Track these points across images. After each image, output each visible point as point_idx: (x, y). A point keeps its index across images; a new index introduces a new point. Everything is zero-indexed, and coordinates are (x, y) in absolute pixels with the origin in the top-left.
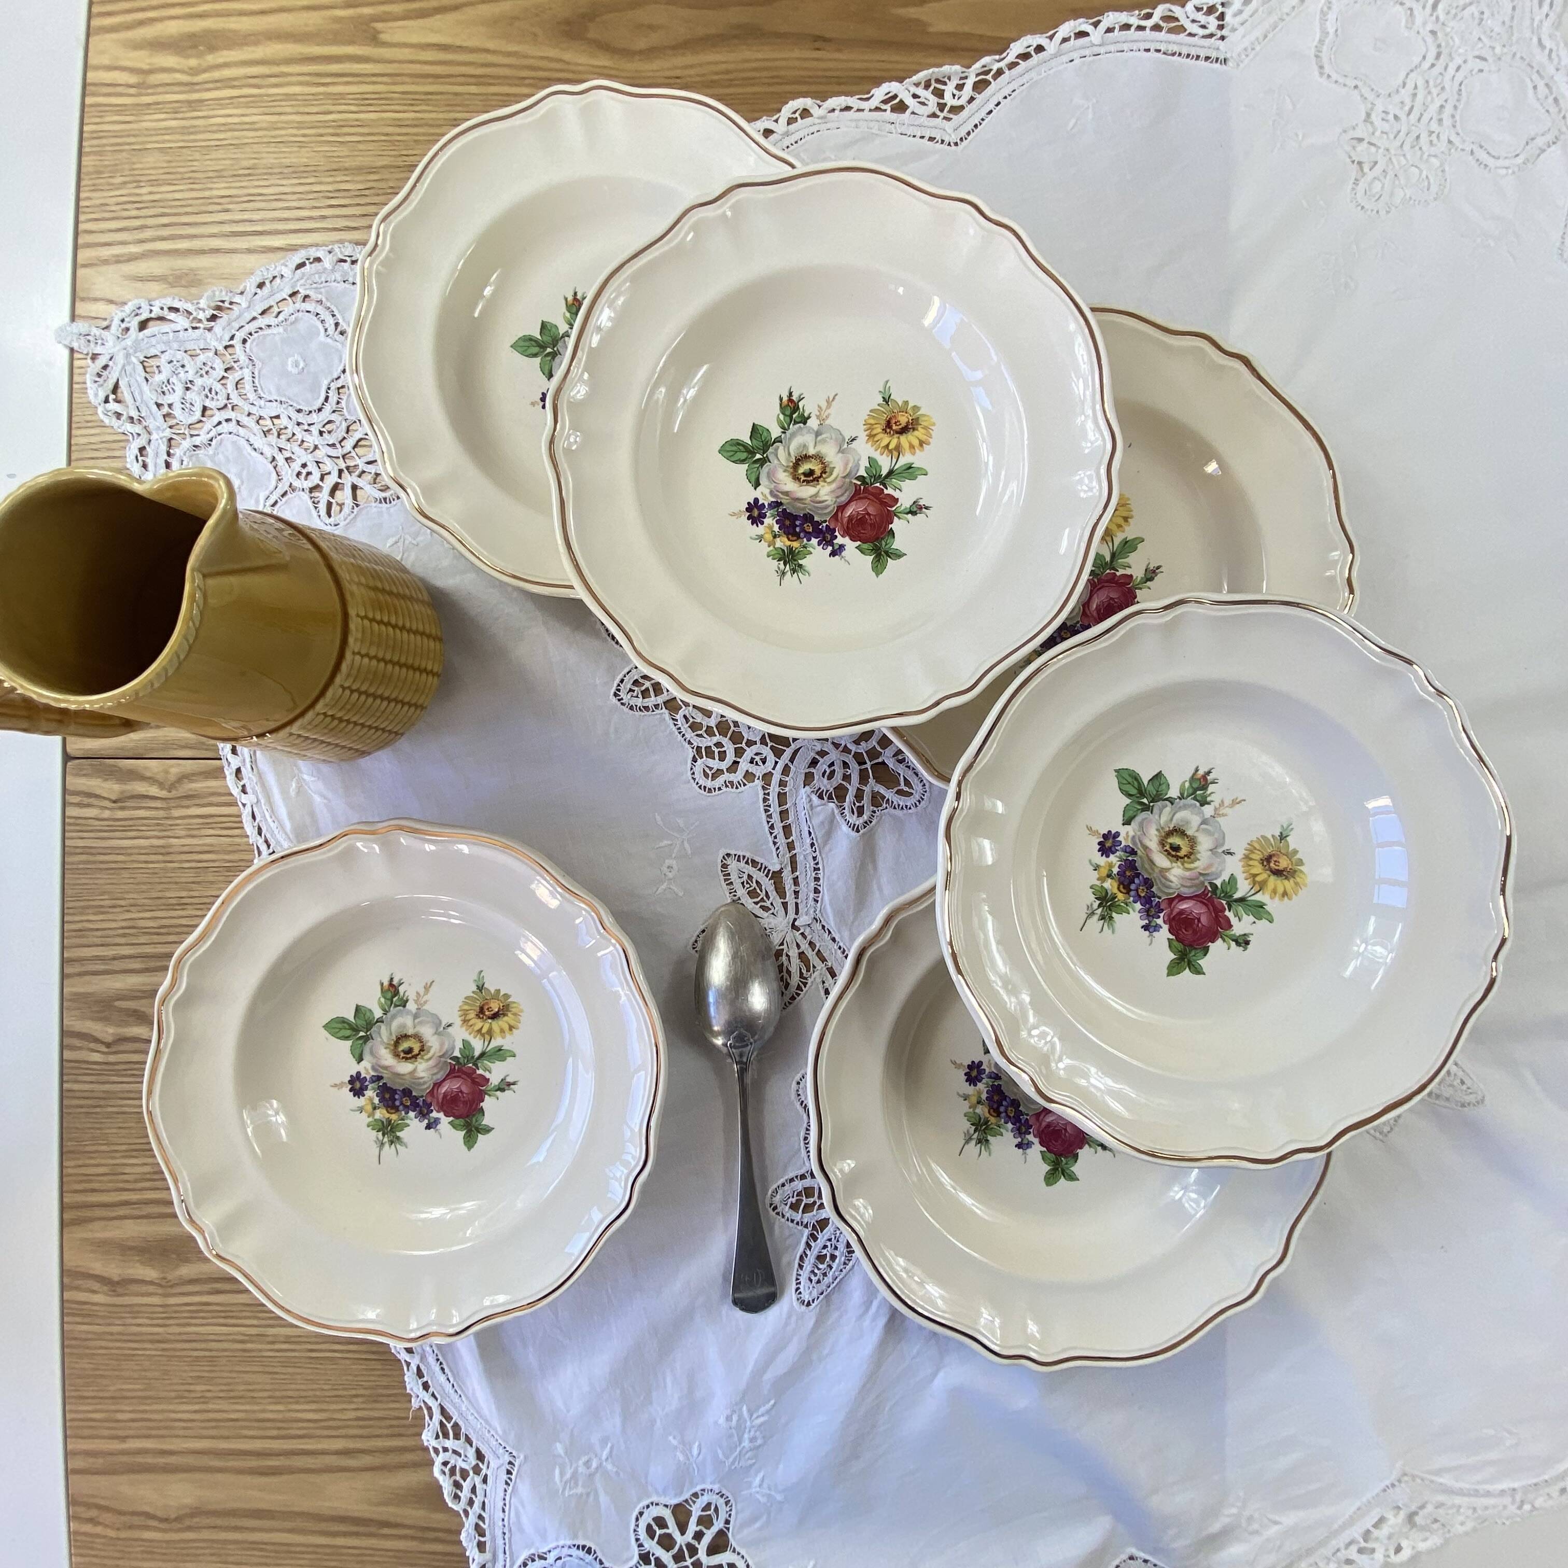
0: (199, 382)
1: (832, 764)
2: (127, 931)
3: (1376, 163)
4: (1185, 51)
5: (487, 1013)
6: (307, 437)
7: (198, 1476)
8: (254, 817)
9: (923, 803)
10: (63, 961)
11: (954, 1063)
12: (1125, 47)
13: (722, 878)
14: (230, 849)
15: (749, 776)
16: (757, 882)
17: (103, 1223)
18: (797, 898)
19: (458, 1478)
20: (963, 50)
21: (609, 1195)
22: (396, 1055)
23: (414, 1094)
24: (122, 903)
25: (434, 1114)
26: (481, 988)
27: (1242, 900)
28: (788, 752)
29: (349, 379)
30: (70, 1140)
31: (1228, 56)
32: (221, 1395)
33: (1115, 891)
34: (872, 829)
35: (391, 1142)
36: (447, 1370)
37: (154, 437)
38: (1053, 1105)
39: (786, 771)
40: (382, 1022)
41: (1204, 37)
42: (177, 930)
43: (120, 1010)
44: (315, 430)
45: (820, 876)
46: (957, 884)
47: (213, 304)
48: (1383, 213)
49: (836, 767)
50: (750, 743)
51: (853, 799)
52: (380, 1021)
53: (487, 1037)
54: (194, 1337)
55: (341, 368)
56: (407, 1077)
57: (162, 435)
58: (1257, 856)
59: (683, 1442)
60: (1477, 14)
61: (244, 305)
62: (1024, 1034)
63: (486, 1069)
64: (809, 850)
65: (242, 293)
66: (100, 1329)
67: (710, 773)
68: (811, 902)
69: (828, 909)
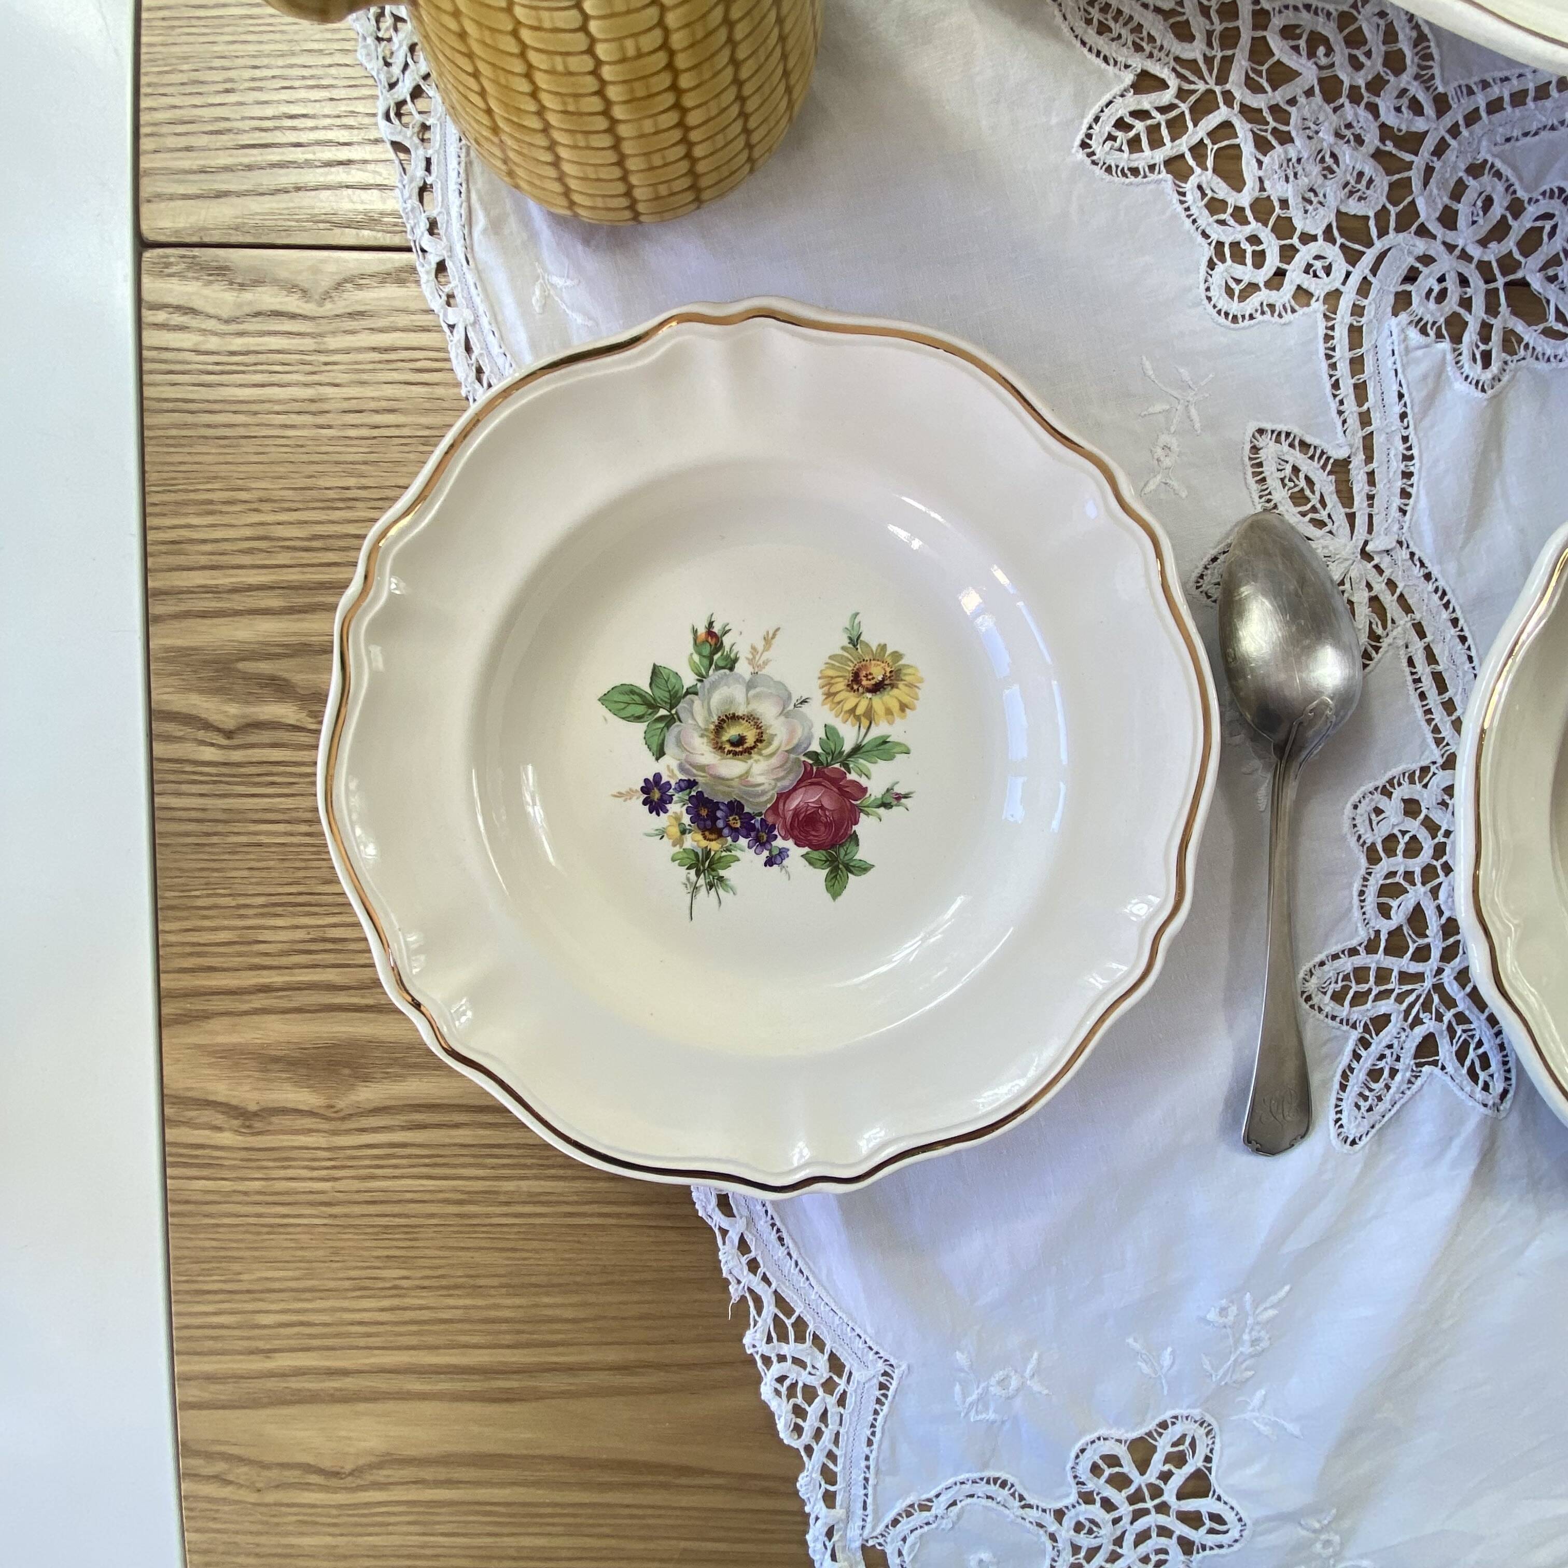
1: (1441, 279)
2: (255, 544)
5: (865, 682)
7: (390, 1406)
8: (468, 349)
10: (147, 594)
13: (1250, 470)
14: (428, 405)
15: (1303, 295)
16: (1307, 478)
17: (226, 1020)
18: (1371, 506)
19: (799, 1400)
22: (719, 748)
23: (746, 810)
24: (243, 495)
25: (779, 843)
26: (855, 641)
28: (1370, 256)
30: (170, 888)
32: (426, 1283)
35: (711, 886)
36: (787, 1240)
39: (1364, 288)
40: (696, 694)
42: (341, 543)
43: (248, 677)
45: (1414, 469)
49: (1448, 284)
50: (1307, 238)
51: (1475, 337)
52: (692, 691)
53: (865, 723)
54: (379, 1196)
56: (735, 783)
59: (1149, 1343)
63: (861, 773)
64: (1397, 425)
66: (227, 1186)
67: (1237, 289)
68: (1394, 513)
69: (1424, 526)
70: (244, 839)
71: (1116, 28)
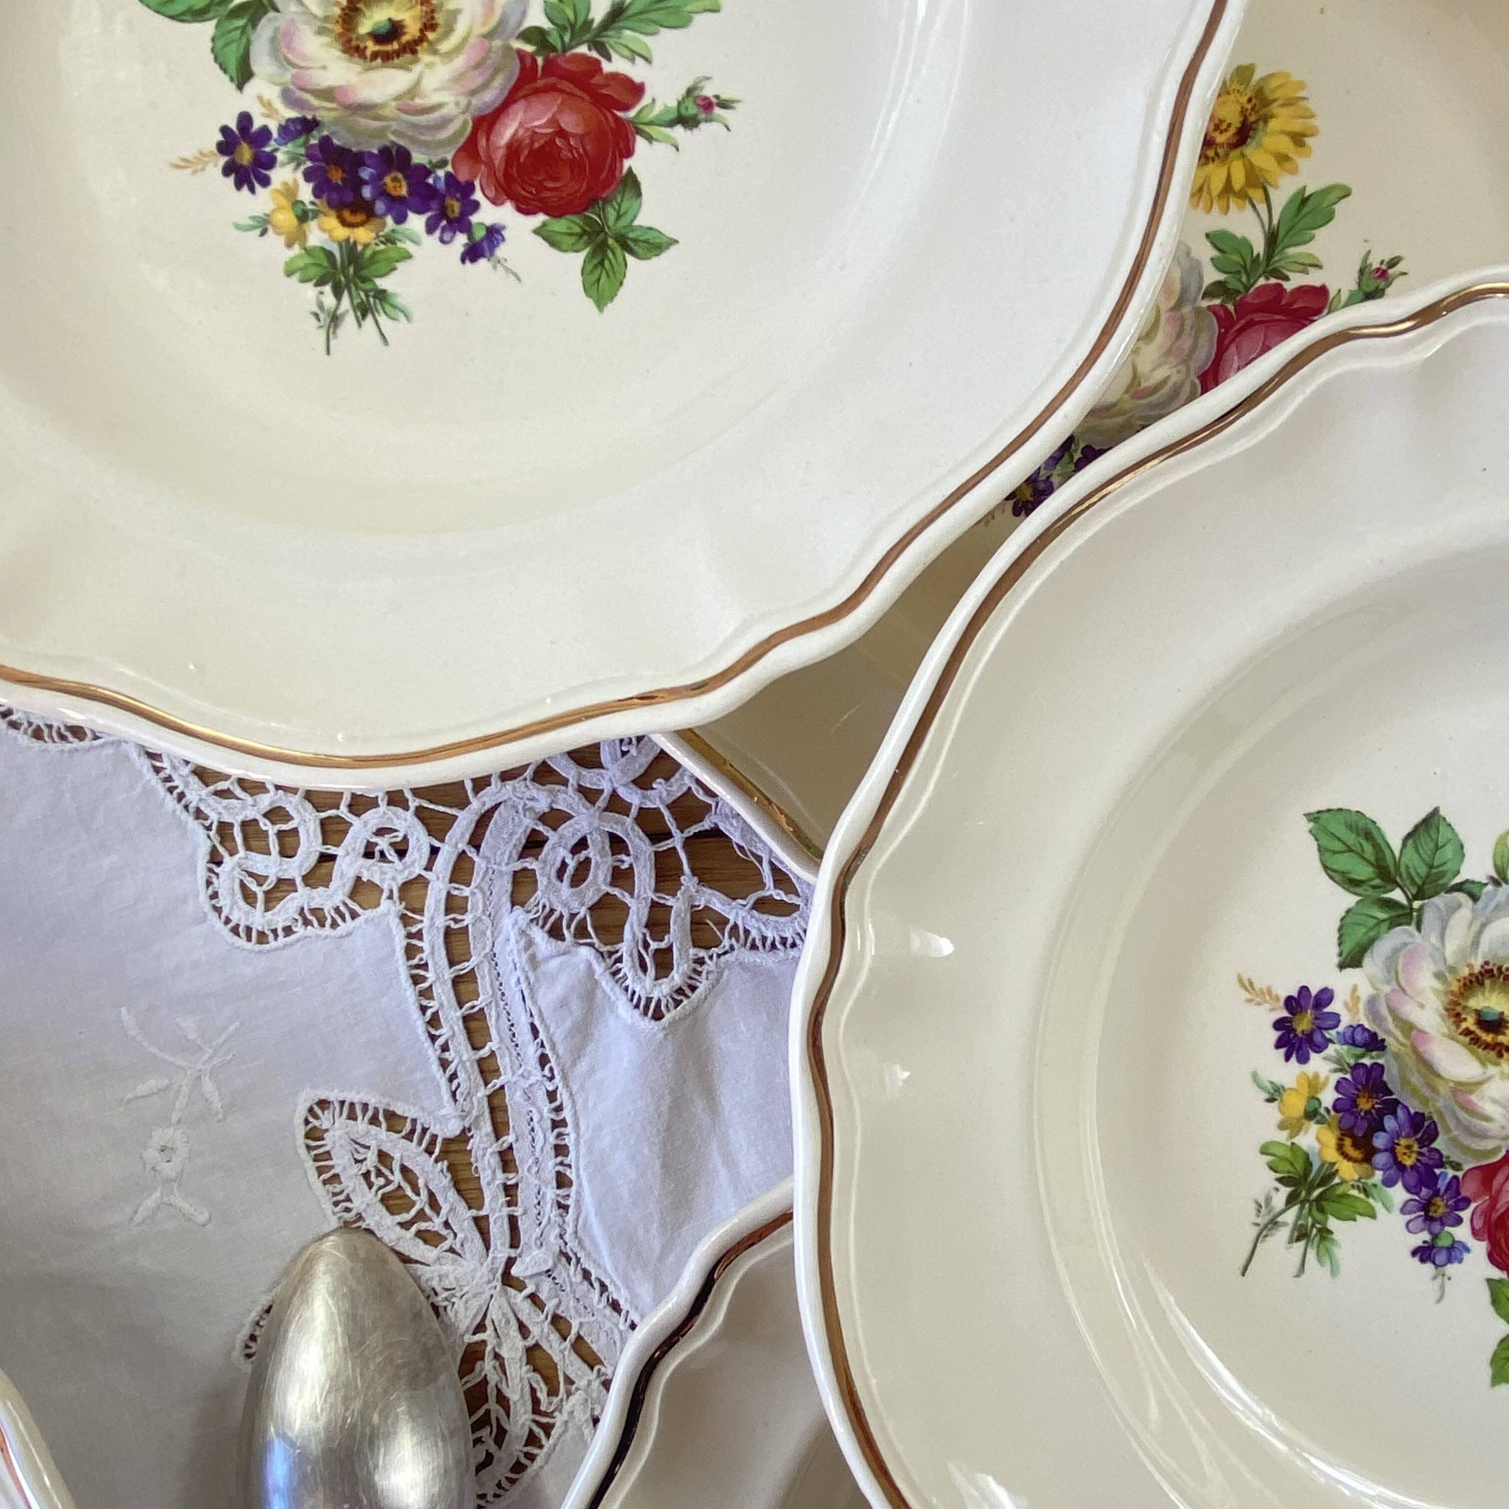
1: (581, 844)
13: (311, 1165)
15: (363, 892)
16: (404, 1170)
18: (511, 1203)
28: (465, 820)
33: (1332, 1155)
34: (695, 1009)
39: (462, 869)
45: (570, 1141)
49: (591, 852)
50: (361, 806)
51: (641, 931)
64: (537, 1075)
67: (259, 892)
68: (550, 1211)
69: (597, 1231)
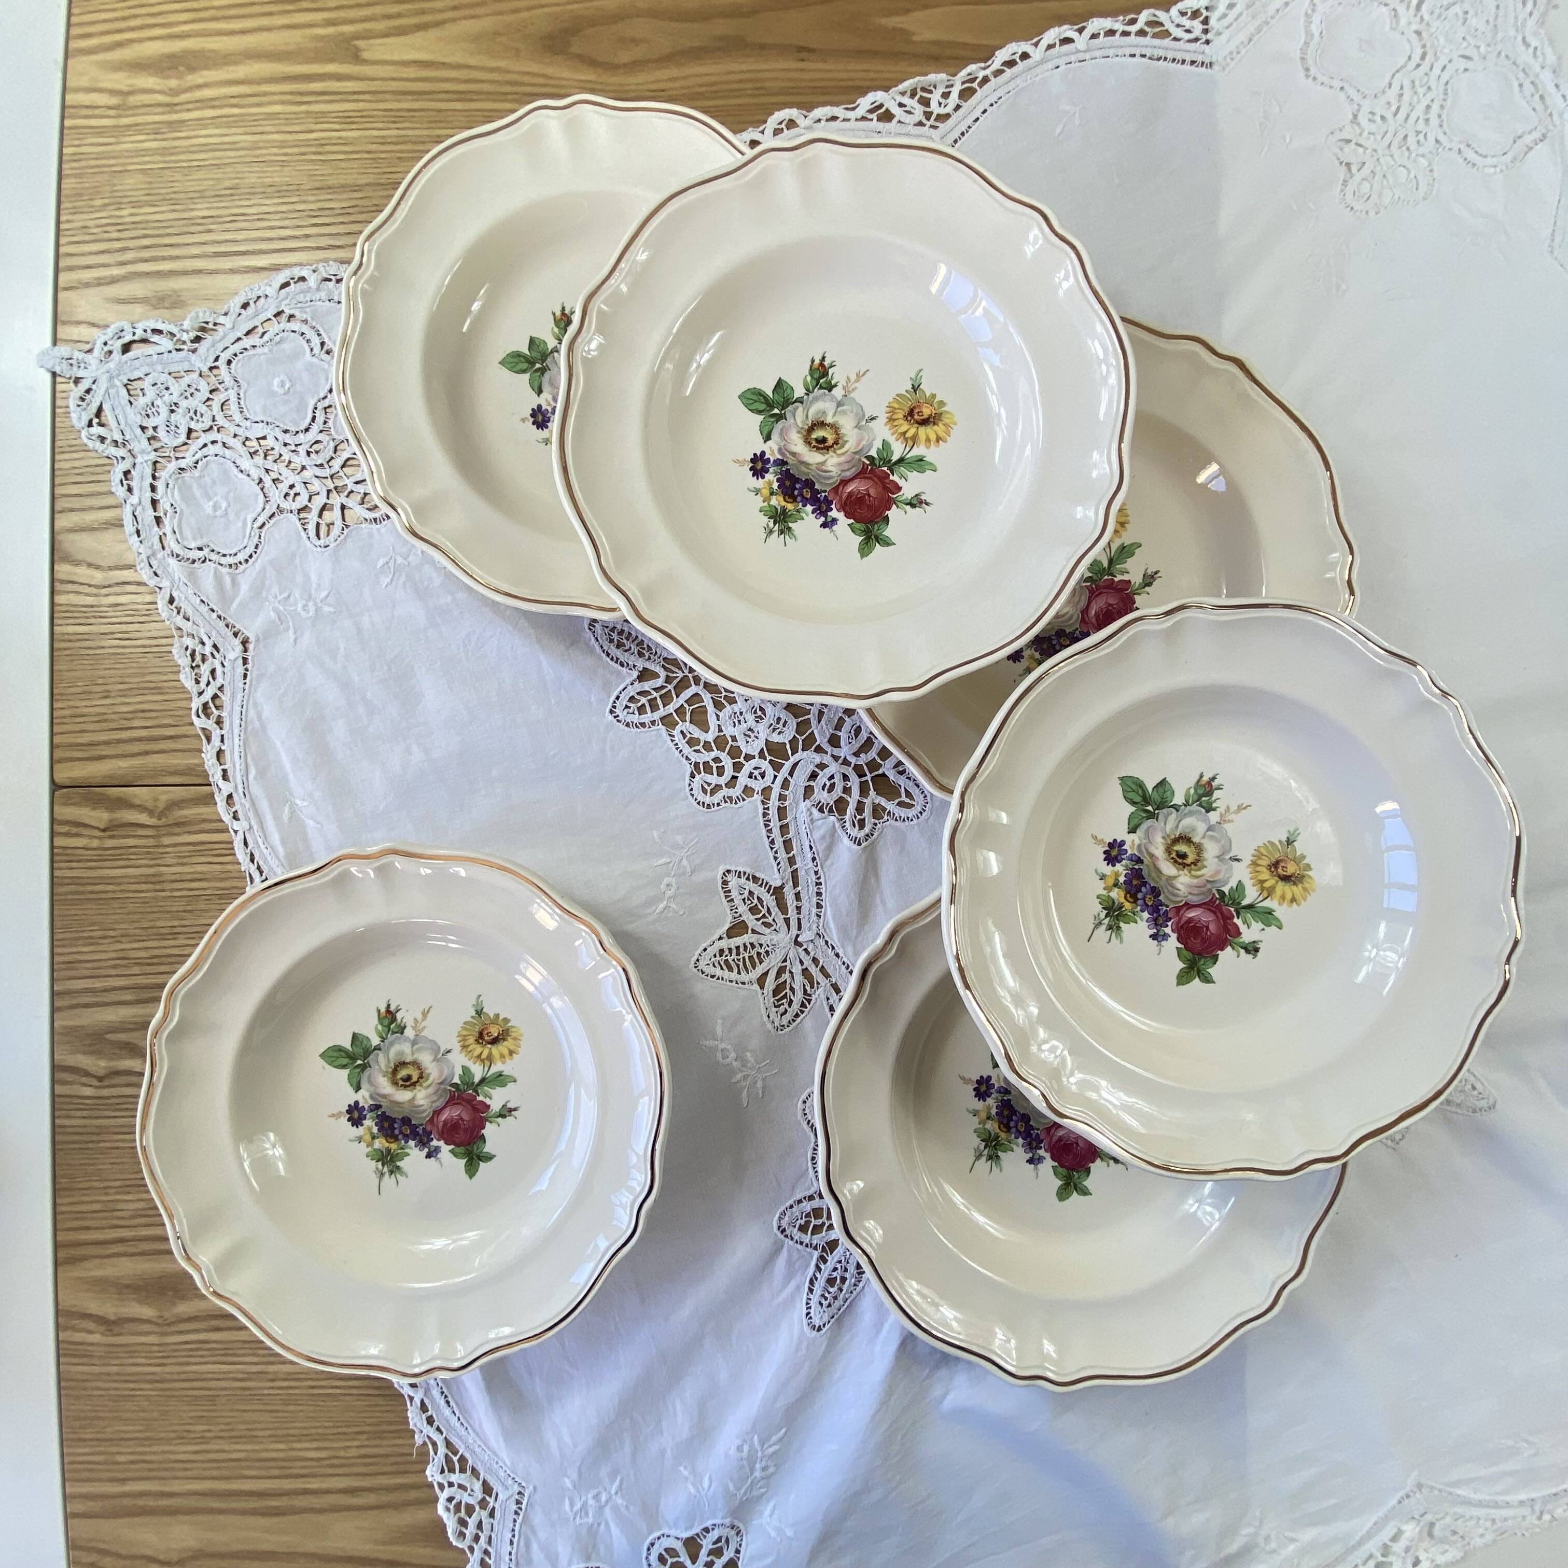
0: (184, 404)
1: (832, 777)
2: (118, 962)
3: (1364, 163)
4: (1170, 56)
5: (486, 1038)
6: (295, 458)
7: (199, 1518)
8: (246, 844)
9: (924, 814)
10: (53, 994)
11: (963, 1078)
12: (1111, 52)
13: (723, 895)
14: (222, 876)
15: (748, 791)
16: (758, 898)
17: (97, 1261)
18: (799, 913)
19: (463, 1514)
20: (949, 58)
21: (615, 1222)
22: (395, 1083)
23: (413, 1122)
24: (112, 933)
25: (435, 1143)
26: (479, 1012)
27: (1250, 907)
28: (788, 765)
29: (336, 399)
30: (63, 1177)
31: (1214, 60)
32: (222, 1434)
33: (1122, 900)
34: (873, 843)
35: (391, 1172)
36: (452, 1403)
37: (139, 460)
38: (1065, 1120)
39: (785, 784)
40: (380, 1049)
41: (1189, 41)
42: (170, 960)
43: (112, 1043)
44: (302, 450)
45: (823, 891)
46: (961, 897)
47: (197, 326)
48: (1372, 214)
49: (836, 780)
50: (748, 757)
51: (853, 811)
52: (378, 1048)
53: (487, 1063)
54: (192, 1376)
55: (328, 388)
56: (406, 1106)
57: (146, 458)
58: (1265, 862)
59: (694, 1472)
60: (1461, 14)
61: (229, 326)
62: (1034, 1049)
63: (486, 1096)
64: (811, 864)
65: (226, 314)
66: (96, 1369)
67: (709, 789)
68: (814, 918)
69: (832, 925)
70: (108, 1145)
71: (628, 644)
